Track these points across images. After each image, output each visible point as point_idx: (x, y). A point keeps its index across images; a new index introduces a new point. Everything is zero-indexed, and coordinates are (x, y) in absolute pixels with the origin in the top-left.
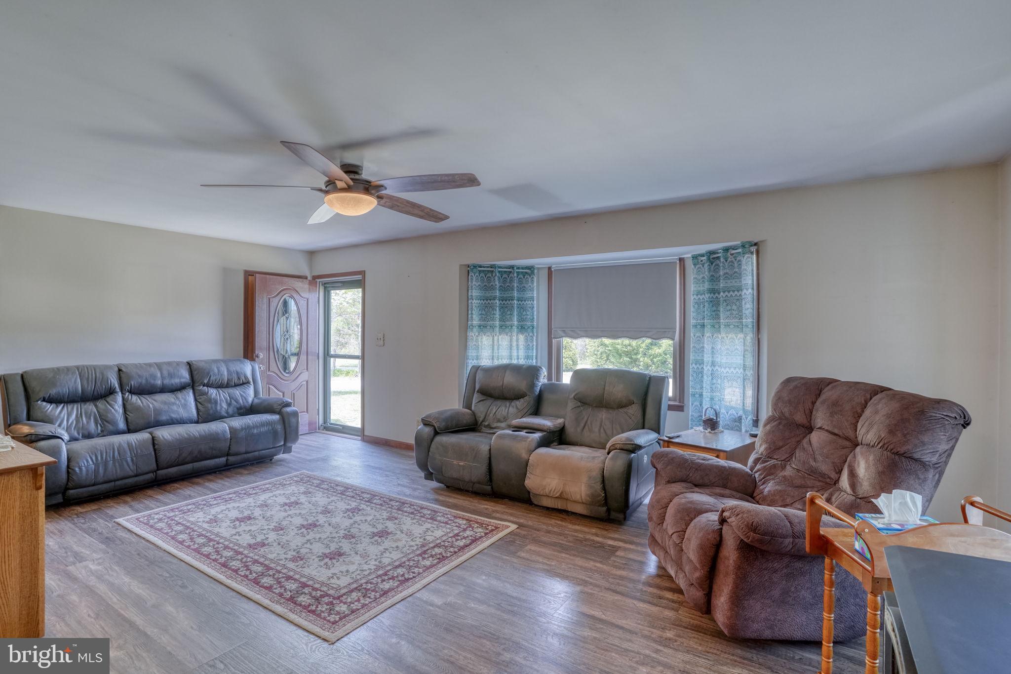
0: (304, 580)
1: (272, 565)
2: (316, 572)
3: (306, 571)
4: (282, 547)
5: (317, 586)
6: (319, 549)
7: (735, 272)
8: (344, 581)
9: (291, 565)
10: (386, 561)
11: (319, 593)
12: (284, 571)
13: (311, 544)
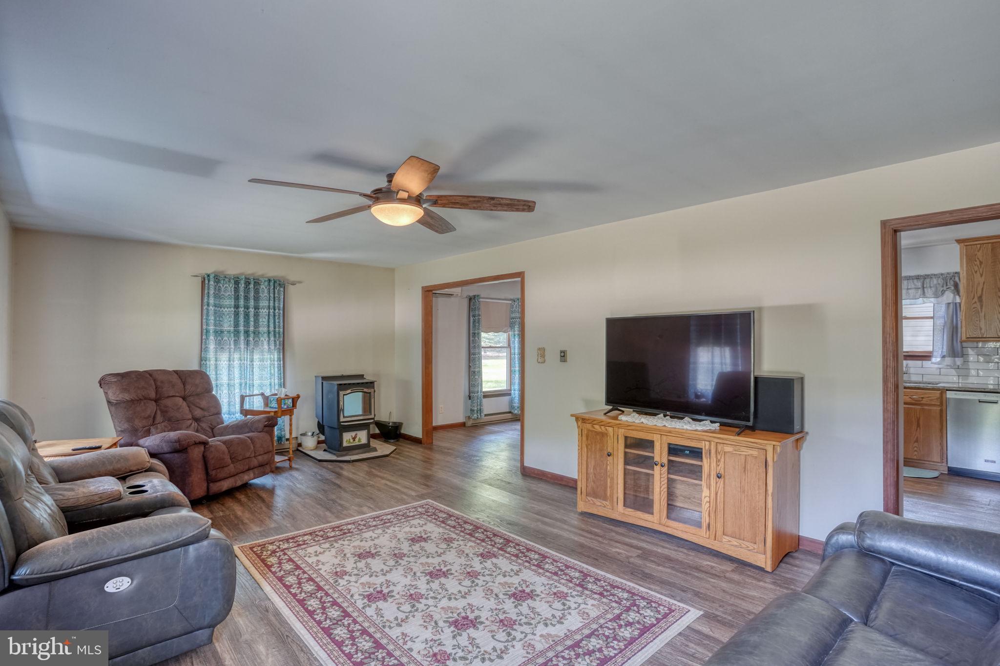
0: (443, 525)
1: (468, 536)
2: (434, 530)
3: (441, 530)
4: (463, 551)
5: (434, 521)
6: (430, 547)
8: (415, 522)
9: (454, 536)
10: (380, 531)
11: (433, 517)
12: (457, 532)
13: (437, 552)
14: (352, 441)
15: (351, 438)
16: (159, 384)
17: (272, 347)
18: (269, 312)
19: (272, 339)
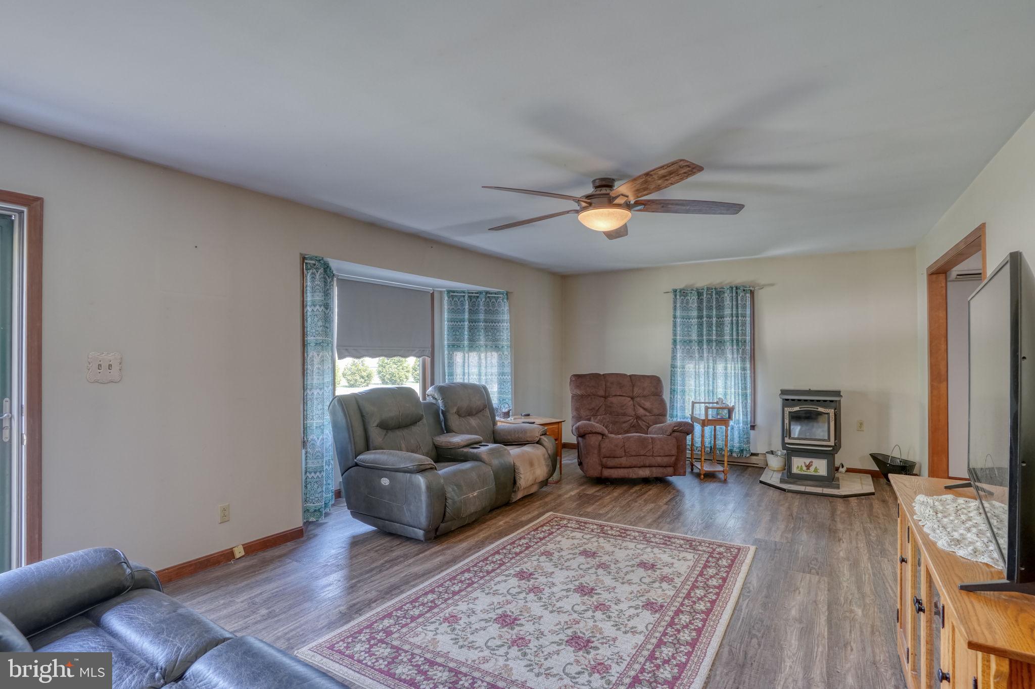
7: (490, 310)
14: (805, 468)
15: (803, 465)
16: (608, 384)
17: (735, 356)
18: (732, 321)
19: (735, 347)
